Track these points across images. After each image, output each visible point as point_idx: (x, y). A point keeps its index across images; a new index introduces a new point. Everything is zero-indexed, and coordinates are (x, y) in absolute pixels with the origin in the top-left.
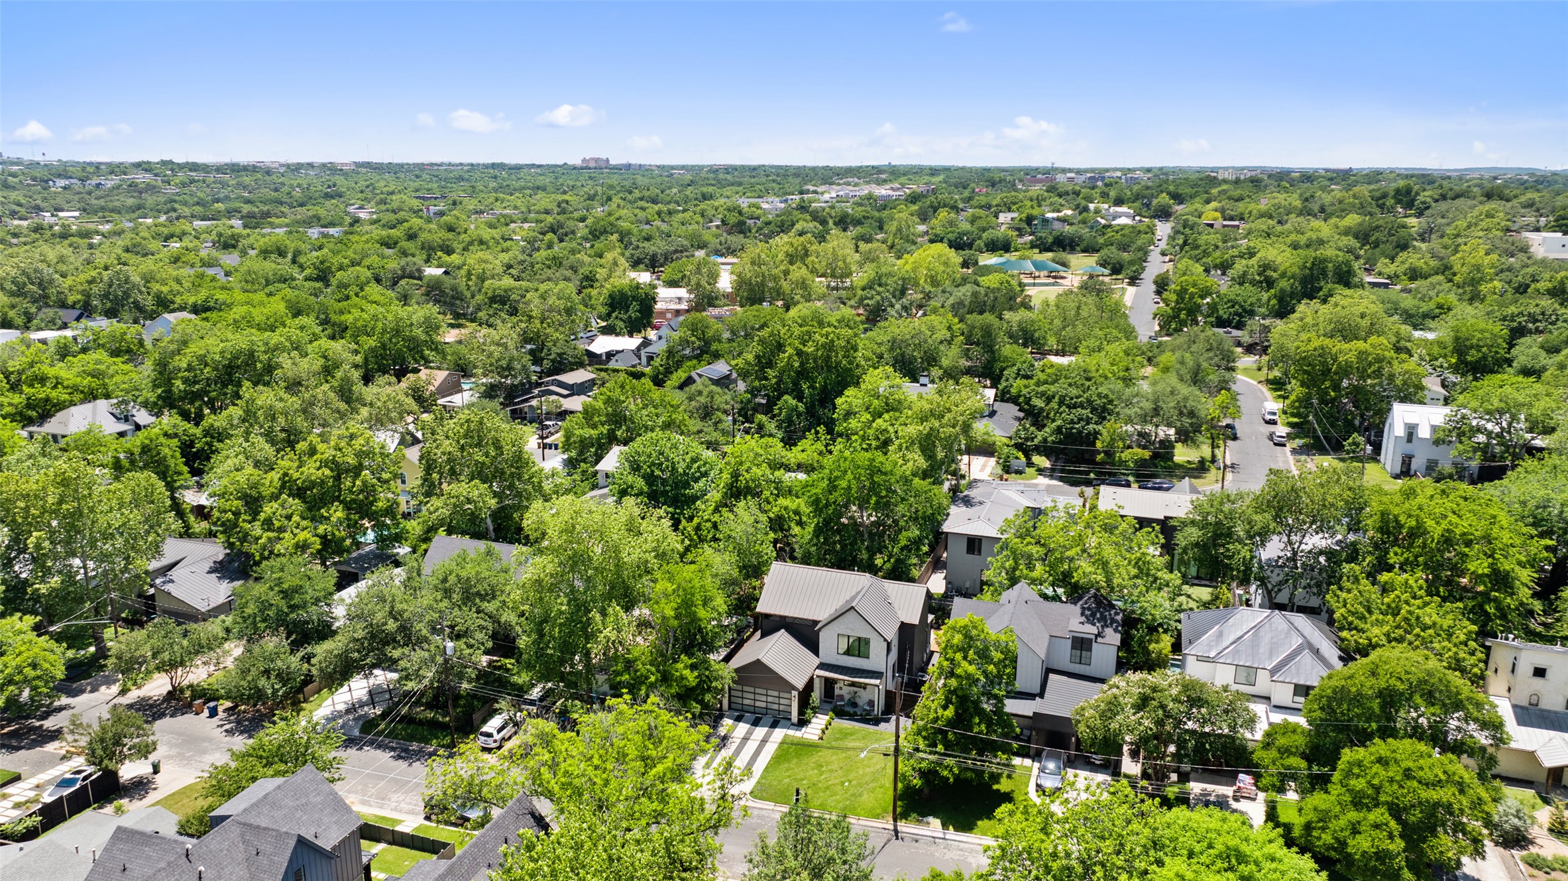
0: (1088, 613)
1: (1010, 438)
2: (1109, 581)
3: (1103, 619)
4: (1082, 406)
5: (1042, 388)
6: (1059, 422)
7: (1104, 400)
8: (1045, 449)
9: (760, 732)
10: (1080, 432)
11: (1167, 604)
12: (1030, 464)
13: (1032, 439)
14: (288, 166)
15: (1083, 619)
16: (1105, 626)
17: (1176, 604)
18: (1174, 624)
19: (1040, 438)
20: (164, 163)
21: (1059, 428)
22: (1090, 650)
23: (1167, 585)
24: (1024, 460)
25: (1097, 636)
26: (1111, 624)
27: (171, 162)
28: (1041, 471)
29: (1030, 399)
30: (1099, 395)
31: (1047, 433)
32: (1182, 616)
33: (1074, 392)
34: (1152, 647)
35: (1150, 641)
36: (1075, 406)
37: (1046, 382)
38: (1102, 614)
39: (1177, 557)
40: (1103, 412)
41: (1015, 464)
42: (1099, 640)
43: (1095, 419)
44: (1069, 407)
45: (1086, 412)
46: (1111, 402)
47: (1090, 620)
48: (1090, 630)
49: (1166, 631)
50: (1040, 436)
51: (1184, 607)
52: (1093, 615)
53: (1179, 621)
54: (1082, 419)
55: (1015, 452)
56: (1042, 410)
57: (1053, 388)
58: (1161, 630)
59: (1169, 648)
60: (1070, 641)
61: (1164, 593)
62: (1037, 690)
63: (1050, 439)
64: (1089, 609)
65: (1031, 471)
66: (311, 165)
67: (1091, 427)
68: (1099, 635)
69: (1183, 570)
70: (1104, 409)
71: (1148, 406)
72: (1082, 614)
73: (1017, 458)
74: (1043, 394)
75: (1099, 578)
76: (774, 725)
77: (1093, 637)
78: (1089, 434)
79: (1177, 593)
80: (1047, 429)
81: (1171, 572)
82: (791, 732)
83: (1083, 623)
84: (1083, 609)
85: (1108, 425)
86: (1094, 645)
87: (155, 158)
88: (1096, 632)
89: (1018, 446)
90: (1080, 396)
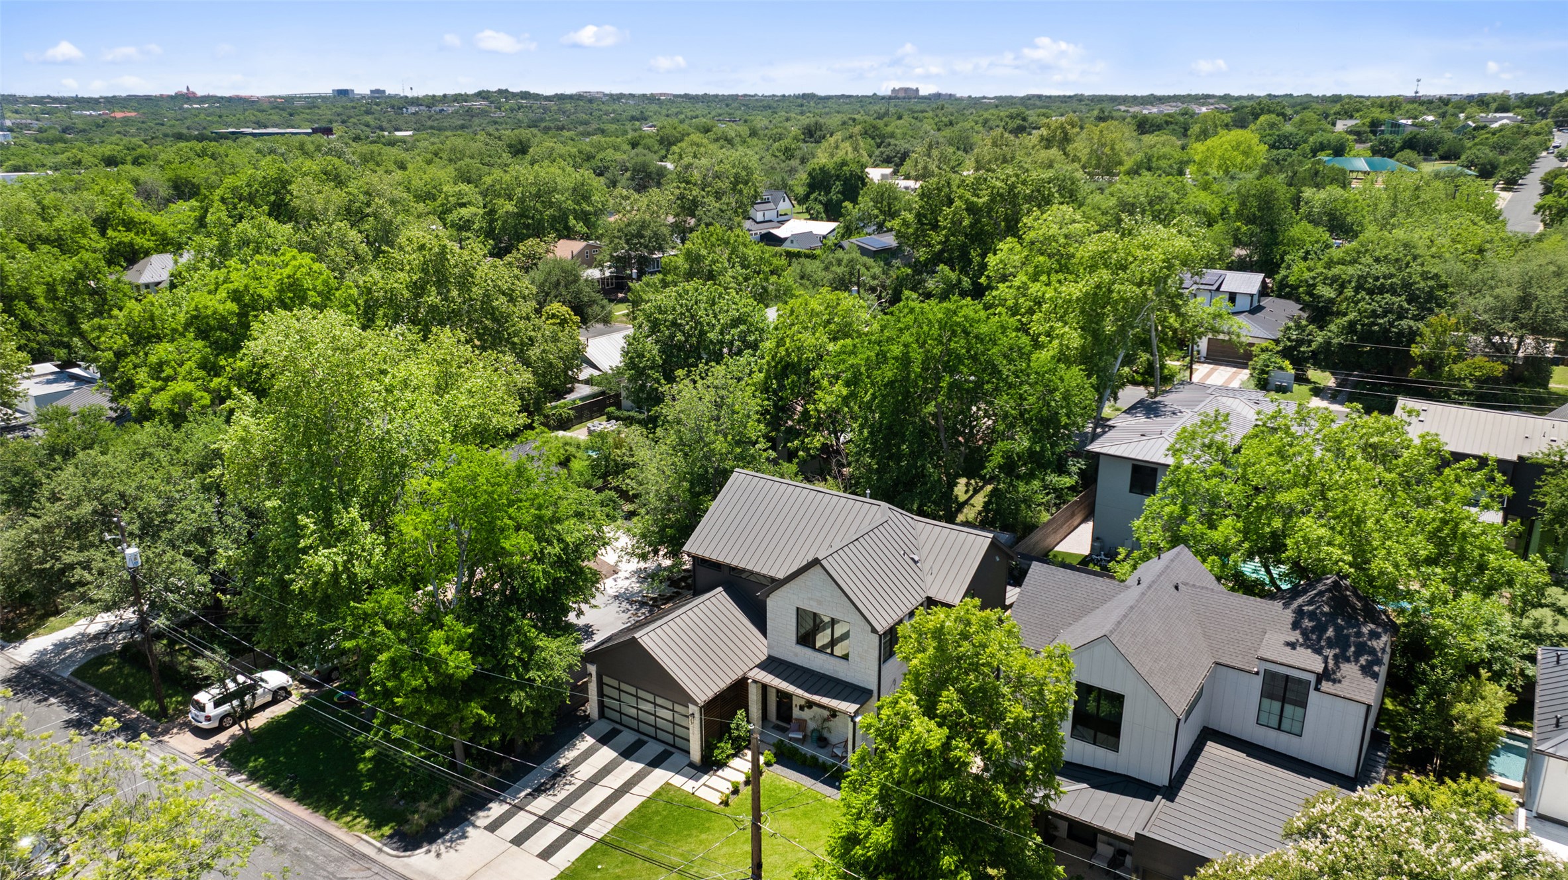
0: (1307, 623)
1: (1277, 342)
2: (1361, 563)
3: (1340, 642)
4: (1393, 291)
5: (1336, 270)
6: (1352, 316)
7: (1431, 283)
8: (1325, 358)
9: (630, 768)
10: (1385, 331)
11: (1506, 620)
12: (1301, 379)
13: (1310, 343)
14: (611, 96)
15: (1296, 636)
16: (1341, 658)
17: (1526, 622)
18: (1517, 664)
19: (1320, 339)
20: (500, 92)
21: (1352, 324)
22: (1303, 704)
23: (1510, 583)
24: (1291, 371)
25: (1320, 678)
26: (1357, 655)
27: (507, 91)
28: (1318, 392)
29: (1314, 285)
30: (1425, 276)
31: (1332, 333)
32: (1540, 651)
33: (1382, 269)
34: (1460, 707)
35: (1457, 695)
36: (1382, 290)
37: (1342, 262)
38: (1338, 629)
39: (1539, 528)
40: (1428, 301)
41: (1277, 378)
42: (1326, 686)
43: (1413, 310)
44: (1371, 292)
45: (1399, 301)
46: (1445, 286)
47: (1312, 640)
48: (1309, 661)
49: (1496, 677)
50: (1320, 338)
51: (1548, 629)
52: (1320, 629)
53: (1532, 659)
54: (1391, 311)
55: (1279, 360)
56: (1331, 301)
57: (1351, 270)
58: (1484, 673)
59: (1501, 716)
60: (1259, 680)
61: (1501, 599)
62: (1161, 778)
63: (1335, 341)
64: (1312, 616)
65: (1300, 390)
66: (632, 96)
67: (1404, 323)
68: (1326, 675)
69: (1551, 555)
70: (1430, 296)
71: (1511, 293)
72: (1295, 625)
73: (1281, 368)
74: (1334, 279)
75: (1337, 552)
76: (655, 763)
77: (1312, 678)
78: (1401, 334)
79: (1532, 600)
80: (1332, 327)
81: (1525, 557)
82: (678, 780)
83: (1292, 645)
84: (1299, 612)
85: (1432, 319)
86: (1313, 694)
87: (493, 88)
88: (1319, 667)
89: (1286, 353)
90: (1391, 276)
